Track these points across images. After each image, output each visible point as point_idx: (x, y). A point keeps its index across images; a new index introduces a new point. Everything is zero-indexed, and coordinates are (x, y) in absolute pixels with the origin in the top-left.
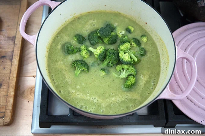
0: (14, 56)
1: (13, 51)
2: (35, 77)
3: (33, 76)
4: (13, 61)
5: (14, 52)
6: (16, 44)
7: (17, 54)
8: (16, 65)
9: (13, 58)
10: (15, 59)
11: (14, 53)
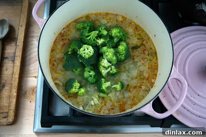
0: (16, 57)
1: (15, 53)
2: (37, 78)
3: (35, 77)
4: (15, 62)
5: (17, 53)
6: (18, 45)
7: (19, 55)
8: (18, 66)
9: (15, 59)
10: (17, 60)
11: (16, 55)
